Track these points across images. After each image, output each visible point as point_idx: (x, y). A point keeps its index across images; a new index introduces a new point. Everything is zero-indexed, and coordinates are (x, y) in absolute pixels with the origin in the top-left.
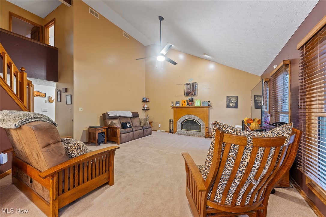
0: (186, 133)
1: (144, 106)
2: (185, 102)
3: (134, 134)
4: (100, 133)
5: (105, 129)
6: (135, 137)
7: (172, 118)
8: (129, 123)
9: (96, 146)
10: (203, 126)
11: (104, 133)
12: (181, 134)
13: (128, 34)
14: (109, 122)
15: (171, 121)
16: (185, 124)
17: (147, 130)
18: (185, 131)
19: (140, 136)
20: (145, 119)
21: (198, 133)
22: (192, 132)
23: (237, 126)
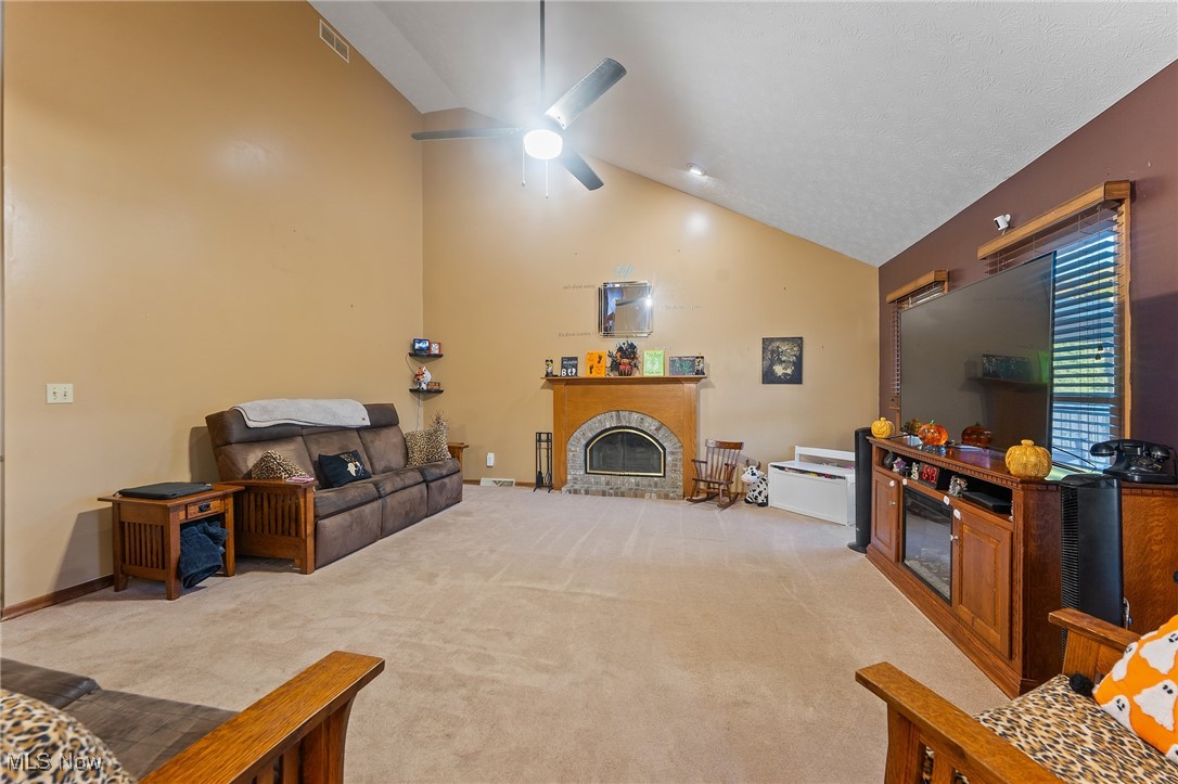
0: (608, 484)
1: (417, 378)
2: (600, 358)
3: (388, 510)
4: (196, 522)
5: (224, 497)
6: (389, 525)
7: (547, 425)
8: (355, 456)
9: (169, 598)
10: (672, 453)
11: (219, 518)
12: (587, 493)
13: (345, 40)
14: (251, 458)
15: (544, 437)
16: (599, 450)
17: (444, 485)
18: (603, 478)
19: (412, 514)
20: (432, 436)
21: (656, 484)
22: (633, 480)
23: (799, 450)
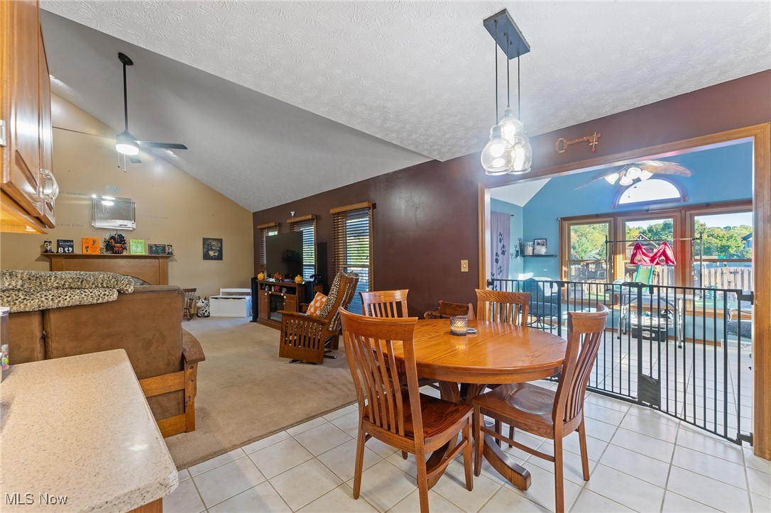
2: (95, 242)
23: (222, 290)
